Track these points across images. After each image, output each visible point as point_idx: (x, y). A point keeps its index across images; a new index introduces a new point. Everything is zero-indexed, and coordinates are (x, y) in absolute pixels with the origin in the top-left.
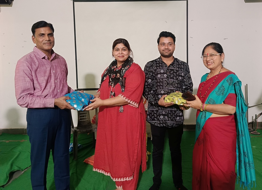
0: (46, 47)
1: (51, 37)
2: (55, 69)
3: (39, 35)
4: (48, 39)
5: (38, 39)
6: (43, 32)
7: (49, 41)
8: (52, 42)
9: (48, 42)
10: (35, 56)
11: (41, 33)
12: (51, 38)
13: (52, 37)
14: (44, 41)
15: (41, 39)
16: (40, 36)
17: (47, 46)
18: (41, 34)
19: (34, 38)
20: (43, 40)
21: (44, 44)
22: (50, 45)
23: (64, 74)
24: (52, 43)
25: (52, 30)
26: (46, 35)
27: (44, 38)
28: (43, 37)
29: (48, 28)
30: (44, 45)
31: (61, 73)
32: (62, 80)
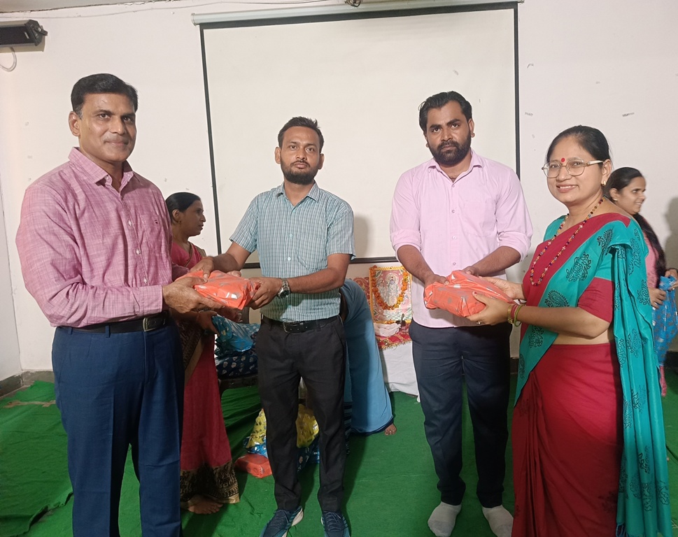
0: (113, 153)
1: (129, 123)
2: (134, 216)
4: (119, 130)
5: (88, 125)
7: (123, 134)
9: (121, 138)
12: (129, 130)
14: (108, 133)
15: (99, 127)
16: (99, 115)
17: (114, 150)
20: (105, 132)
21: (105, 142)
23: (160, 232)
26: (117, 118)
28: (108, 120)
30: (107, 145)
31: (150, 229)
32: (154, 248)
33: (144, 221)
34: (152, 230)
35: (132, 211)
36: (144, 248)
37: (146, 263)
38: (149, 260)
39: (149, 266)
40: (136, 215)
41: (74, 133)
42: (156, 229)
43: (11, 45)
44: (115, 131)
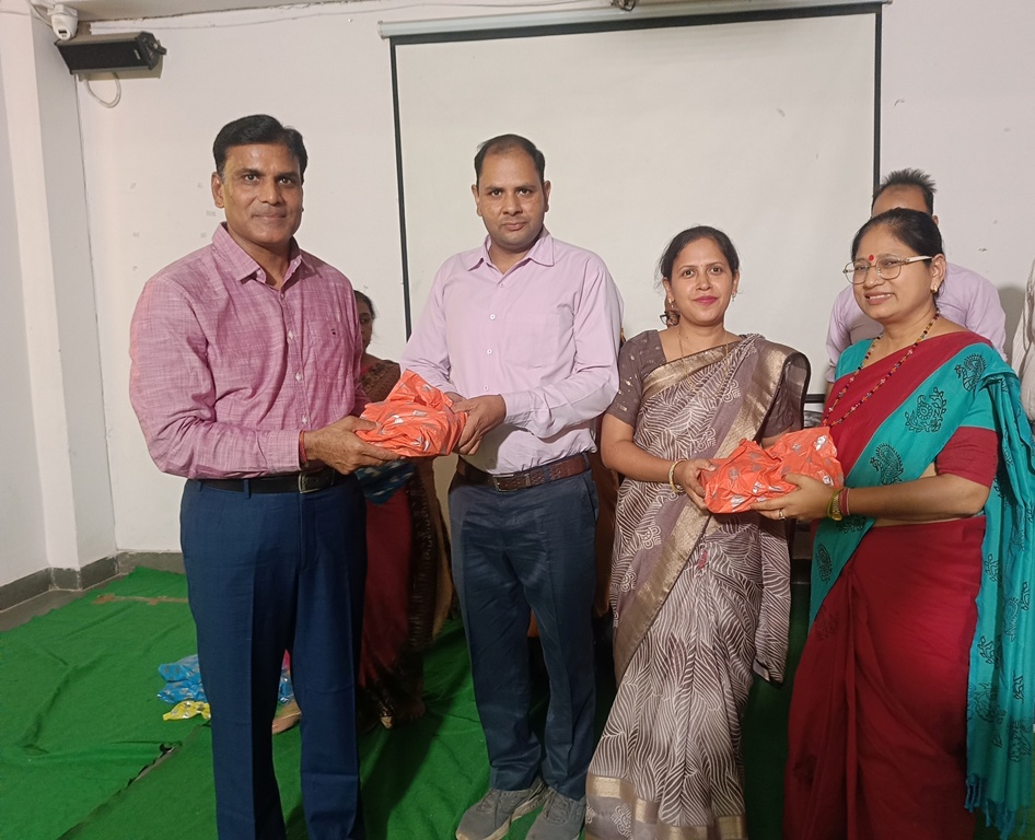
0: (263, 231)
1: (288, 187)
2: (298, 325)
3: (238, 173)
4: (271, 198)
5: (231, 191)
6: (257, 166)
7: (277, 204)
8: (289, 210)
9: (274, 209)
10: (218, 267)
11: (250, 167)
12: (288, 197)
13: (294, 191)
14: (256, 202)
15: (244, 194)
16: (244, 177)
17: (264, 227)
18: (246, 170)
19: (219, 186)
20: (253, 200)
21: (253, 216)
22: (280, 225)
23: (337, 347)
24: (288, 216)
25: (297, 159)
26: (269, 179)
27: (256, 191)
28: (256, 184)
29: (280, 148)
30: (255, 220)
31: (321, 343)
32: (326, 370)
33: (314, 331)
34: (324, 346)
35: (298, 316)
36: (309, 371)
37: (310, 394)
38: (315, 389)
39: (314, 398)
40: (303, 322)
41: (217, 203)
42: (333, 342)
43: (114, 69)
44: (265, 199)
